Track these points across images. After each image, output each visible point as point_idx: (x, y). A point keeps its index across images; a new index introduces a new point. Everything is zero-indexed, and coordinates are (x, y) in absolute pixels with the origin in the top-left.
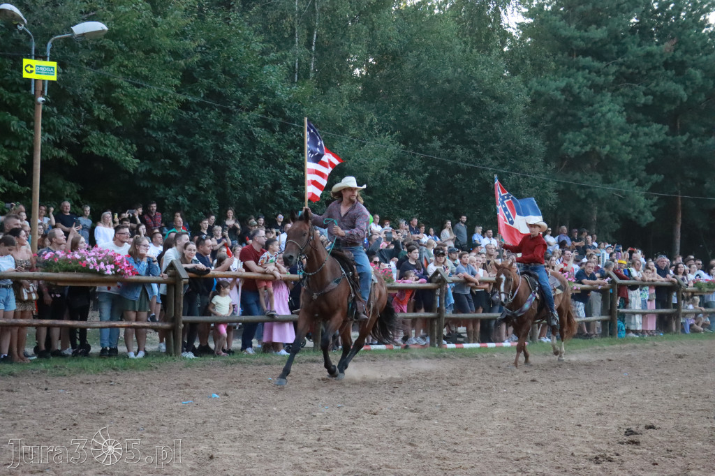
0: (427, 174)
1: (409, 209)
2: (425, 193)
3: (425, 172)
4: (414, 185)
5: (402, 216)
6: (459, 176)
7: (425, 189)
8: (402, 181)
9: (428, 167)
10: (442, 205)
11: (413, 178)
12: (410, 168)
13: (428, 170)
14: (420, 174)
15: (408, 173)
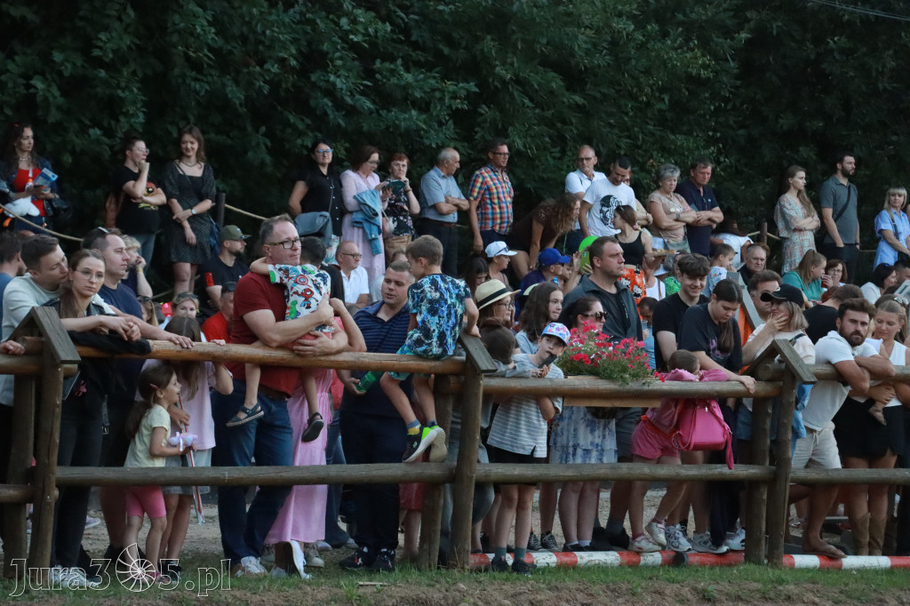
0: (744, 35)
1: (689, 133)
2: (737, 88)
3: (740, 28)
4: (705, 67)
5: (667, 152)
6: (836, 42)
7: (737, 77)
8: (673, 54)
9: (749, 14)
10: (786, 122)
11: (705, 44)
12: (700, 13)
13: (747, 20)
14: (728, 33)
15: (690, 28)
